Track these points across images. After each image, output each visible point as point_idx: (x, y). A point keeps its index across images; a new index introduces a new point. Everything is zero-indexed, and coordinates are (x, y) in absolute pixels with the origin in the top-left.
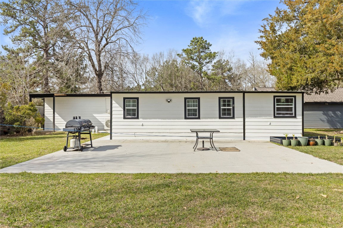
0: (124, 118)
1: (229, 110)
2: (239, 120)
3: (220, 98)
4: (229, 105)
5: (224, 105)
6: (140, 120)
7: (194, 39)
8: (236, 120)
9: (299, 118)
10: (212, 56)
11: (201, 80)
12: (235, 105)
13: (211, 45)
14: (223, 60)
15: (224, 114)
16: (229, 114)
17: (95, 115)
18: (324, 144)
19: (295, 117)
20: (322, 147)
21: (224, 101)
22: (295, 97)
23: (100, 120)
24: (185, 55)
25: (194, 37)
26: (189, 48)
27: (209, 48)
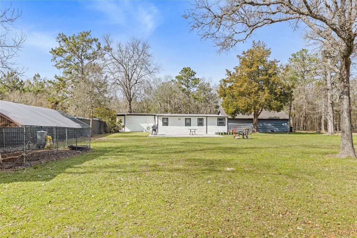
0: (163, 125)
1: (202, 123)
2: (205, 127)
3: (198, 118)
4: (201, 121)
5: (200, 121)
6: (169, 126)
7: (184, 68)
8: (204, 126)
9: (226, 126)
10: (196, 81)
11: (188, 99)
12: (204, 121)
13: (196, 73)
14: (205, 83)
15: (200, 124)
16: (201, 124)
17: (140, 124)
18: (230, 134)
19: (225, 125)
20: (229, 135)
21: (200, 120)
22: (225, 118)
23: (143, 127)
24: (177, 80)
25: (184, 67)
26: (180, 75)
27: (194, 75)
